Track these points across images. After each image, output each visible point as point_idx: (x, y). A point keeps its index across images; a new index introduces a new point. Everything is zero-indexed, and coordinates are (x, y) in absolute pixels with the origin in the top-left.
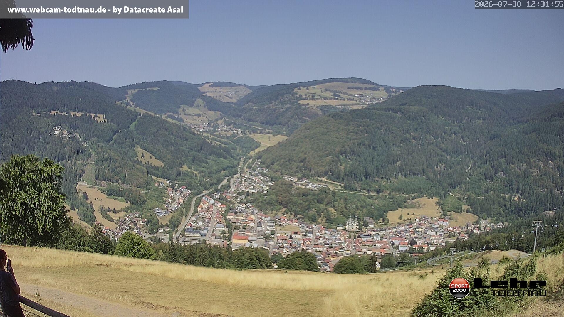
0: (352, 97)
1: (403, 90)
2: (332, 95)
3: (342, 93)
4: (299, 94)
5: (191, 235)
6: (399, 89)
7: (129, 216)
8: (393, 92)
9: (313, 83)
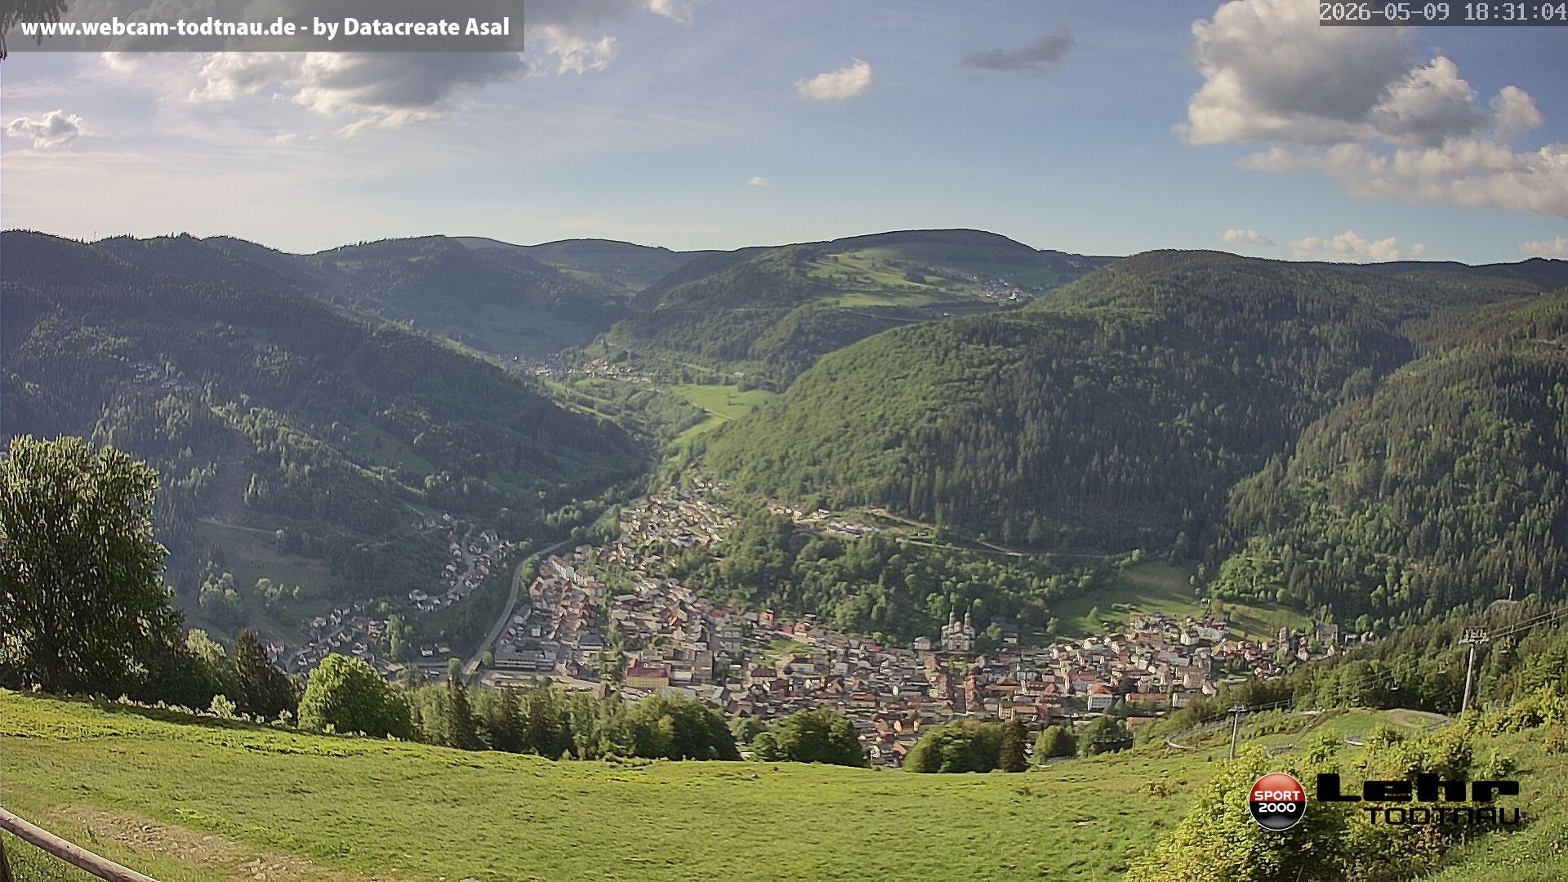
2: (903, 278)
4: (810, 275)
5: (512, 663)
7: (339, 612)
8: (1073, 270)
9: (851, 245)
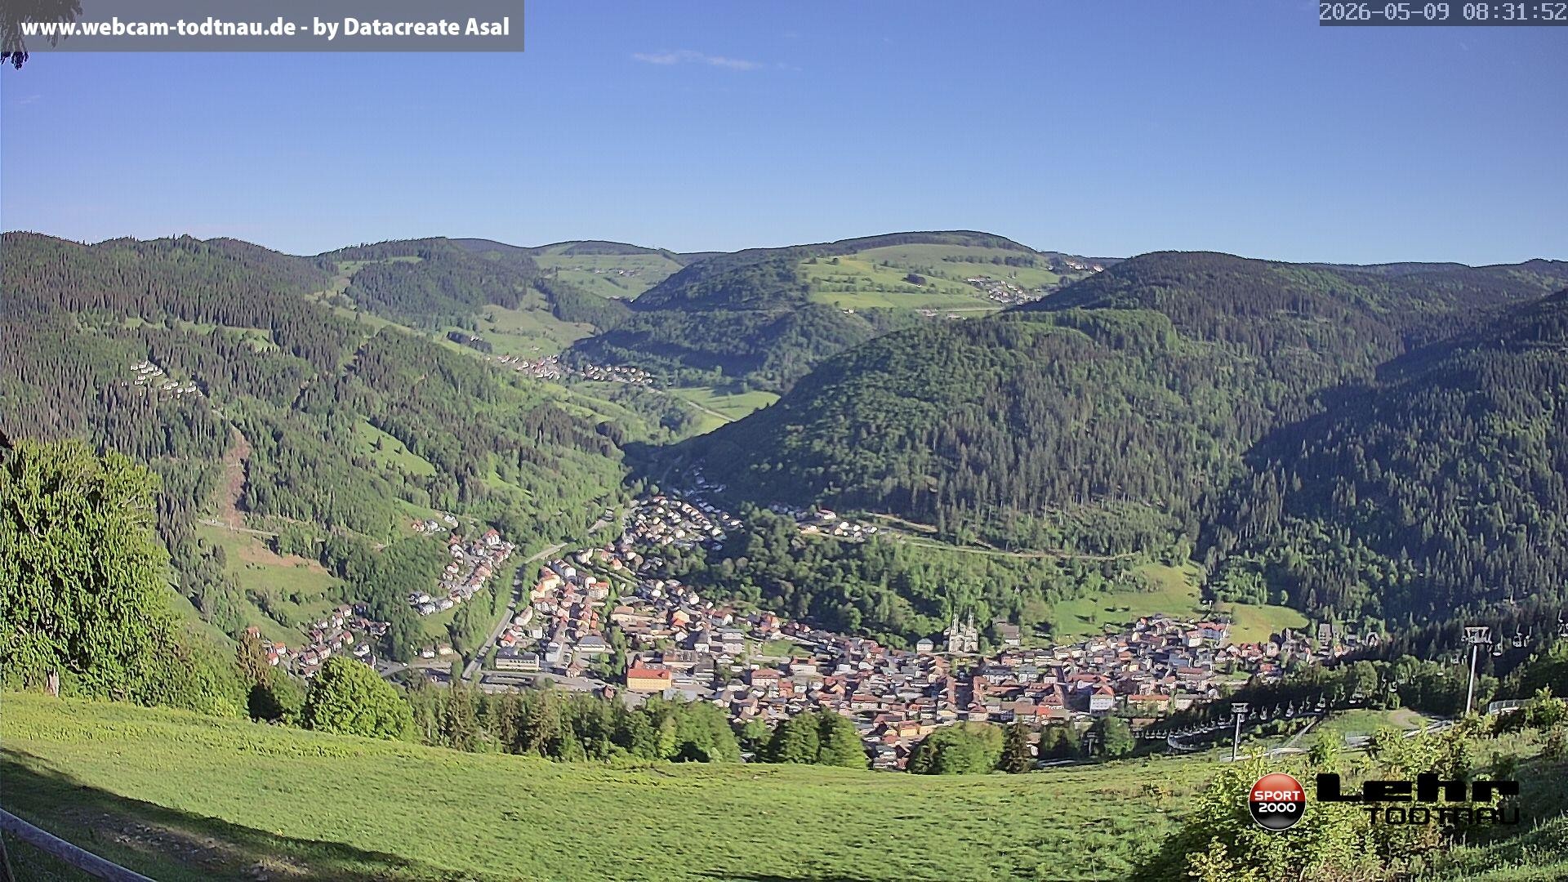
0: (959, 286)
1: (1103, 265)
2: (905, 279)
3: (929, 274)
4: (811, 276)
5: (513, 665)
6: (1092, 261)
7: (341, 614)
8: (1075, 271)
9: (851, 246)
